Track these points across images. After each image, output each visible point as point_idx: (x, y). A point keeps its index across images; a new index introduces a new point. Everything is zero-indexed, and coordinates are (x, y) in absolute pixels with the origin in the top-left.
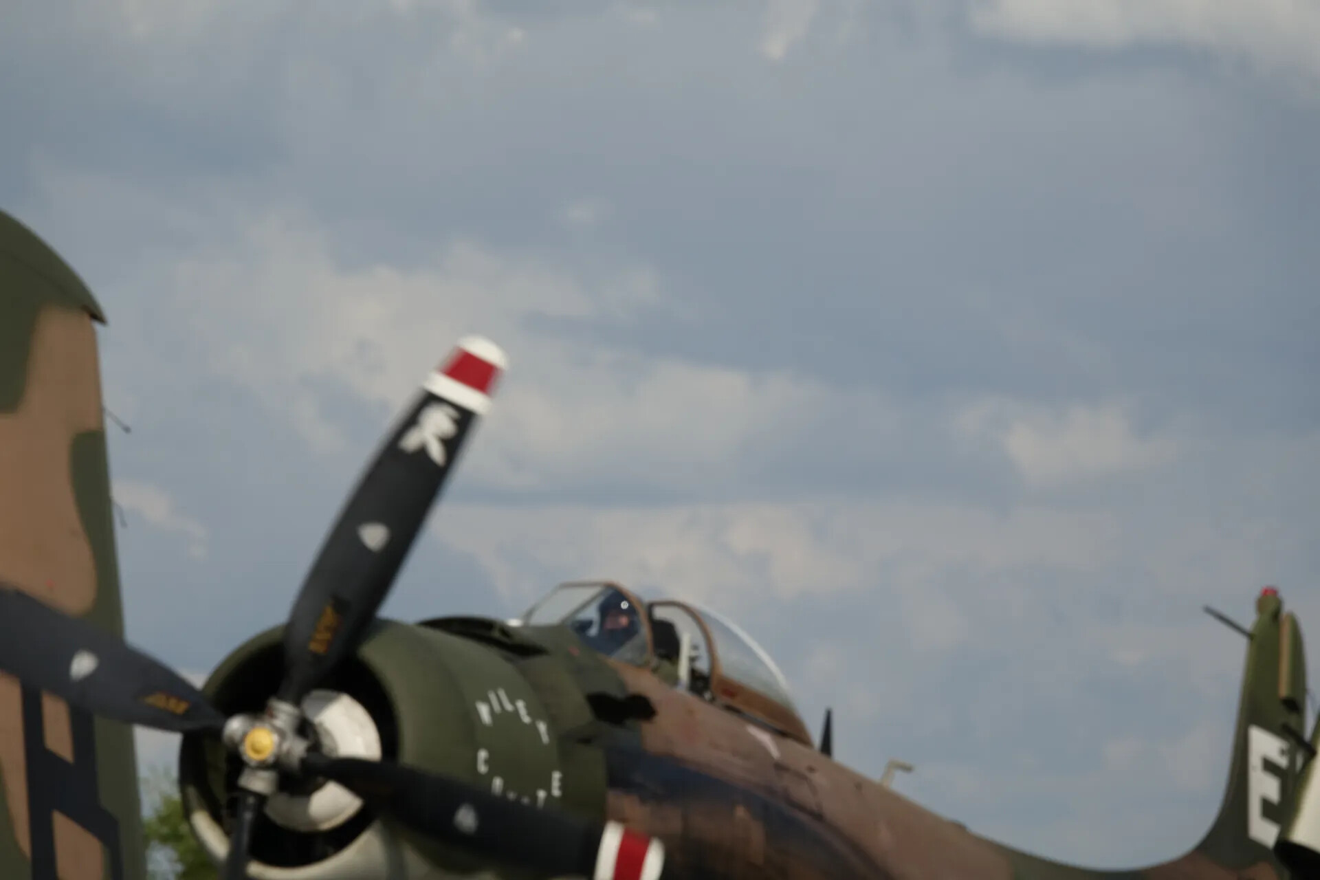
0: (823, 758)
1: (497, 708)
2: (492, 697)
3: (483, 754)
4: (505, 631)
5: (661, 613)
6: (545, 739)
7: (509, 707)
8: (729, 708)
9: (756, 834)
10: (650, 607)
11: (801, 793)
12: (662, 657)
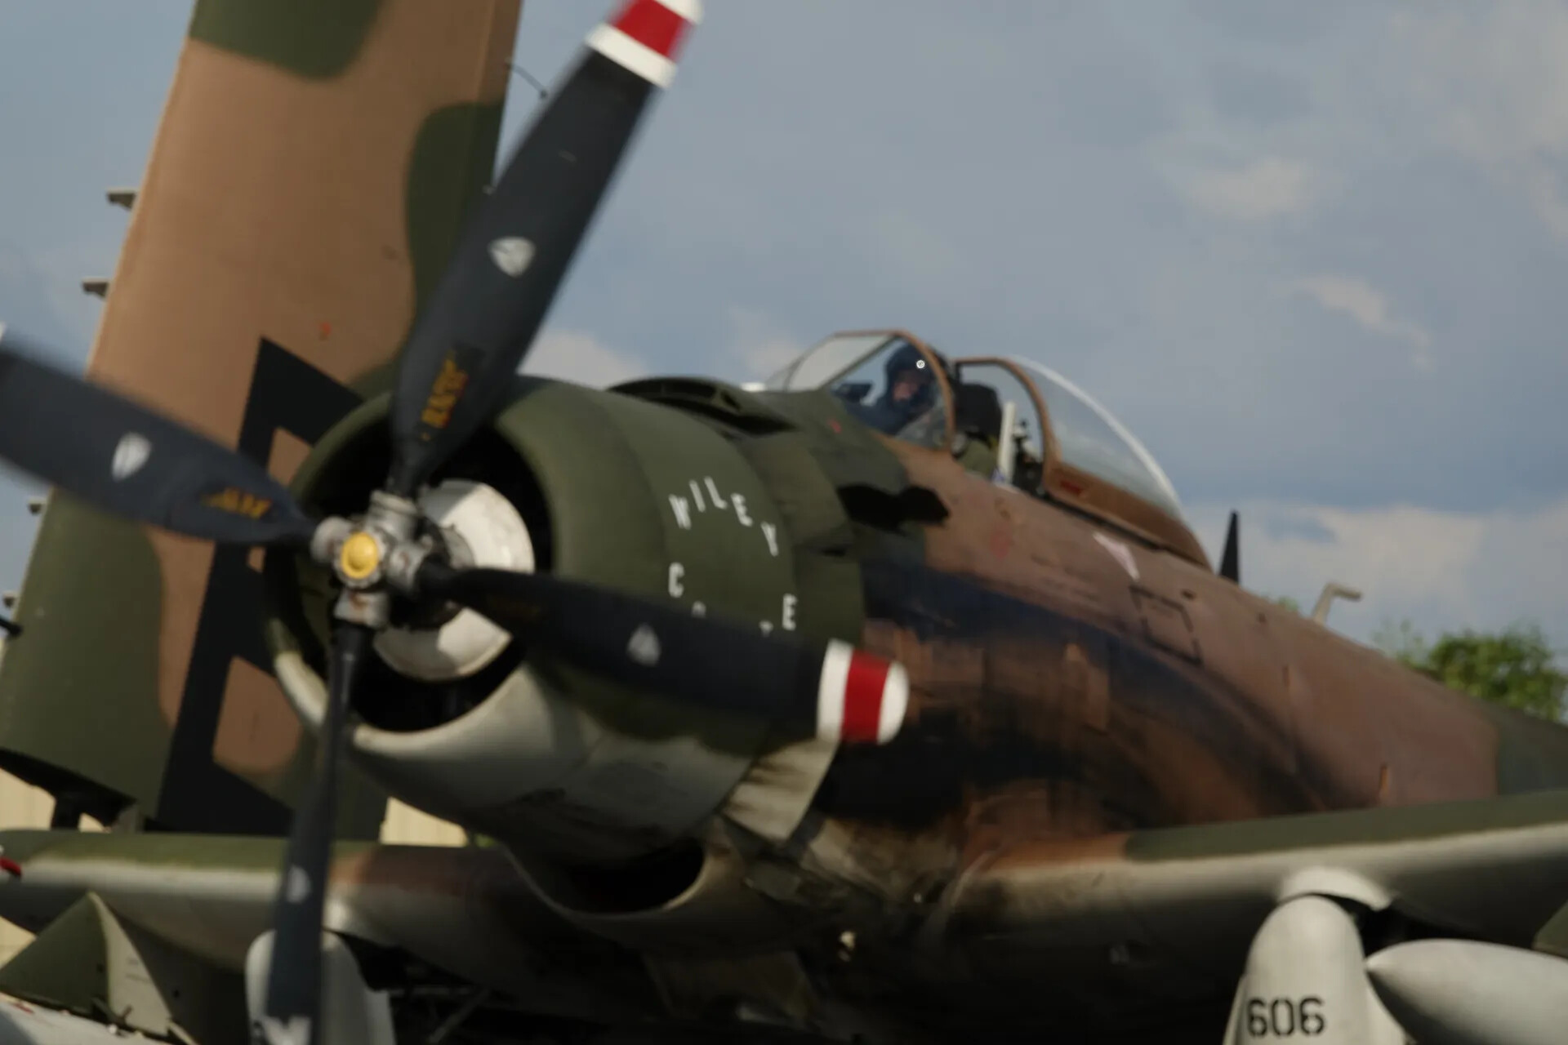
1: (701, 505)
2: (695, 489)
3: (676, 570)
6: (774, 549)
7: (720, 504)
8: (1073, 510)
9: (1097, 685)
10: (959, 365)
11: (1170, 628)
12: (971, 436)
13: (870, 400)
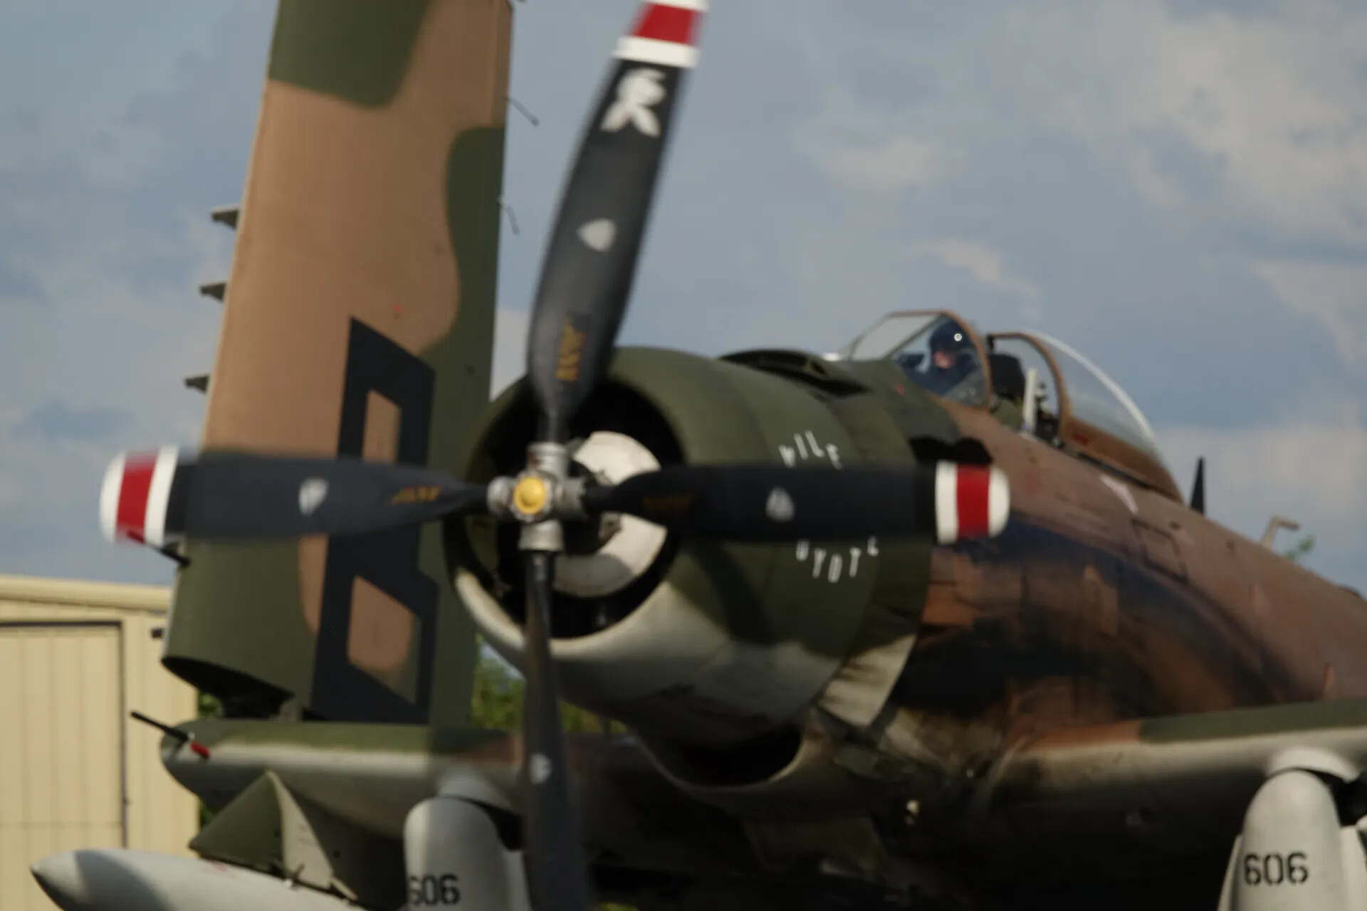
0: (1195, 514)
1: (804, 453)
2: (799, 440)
4: (819, 366)
5: (1002, 347)
7: (818, 451)
8: (1083, 457)
9: (1109, 599)
10: (991, 340)
11: (1162, 552)
12: (1003, 395)
13: (924, 366)
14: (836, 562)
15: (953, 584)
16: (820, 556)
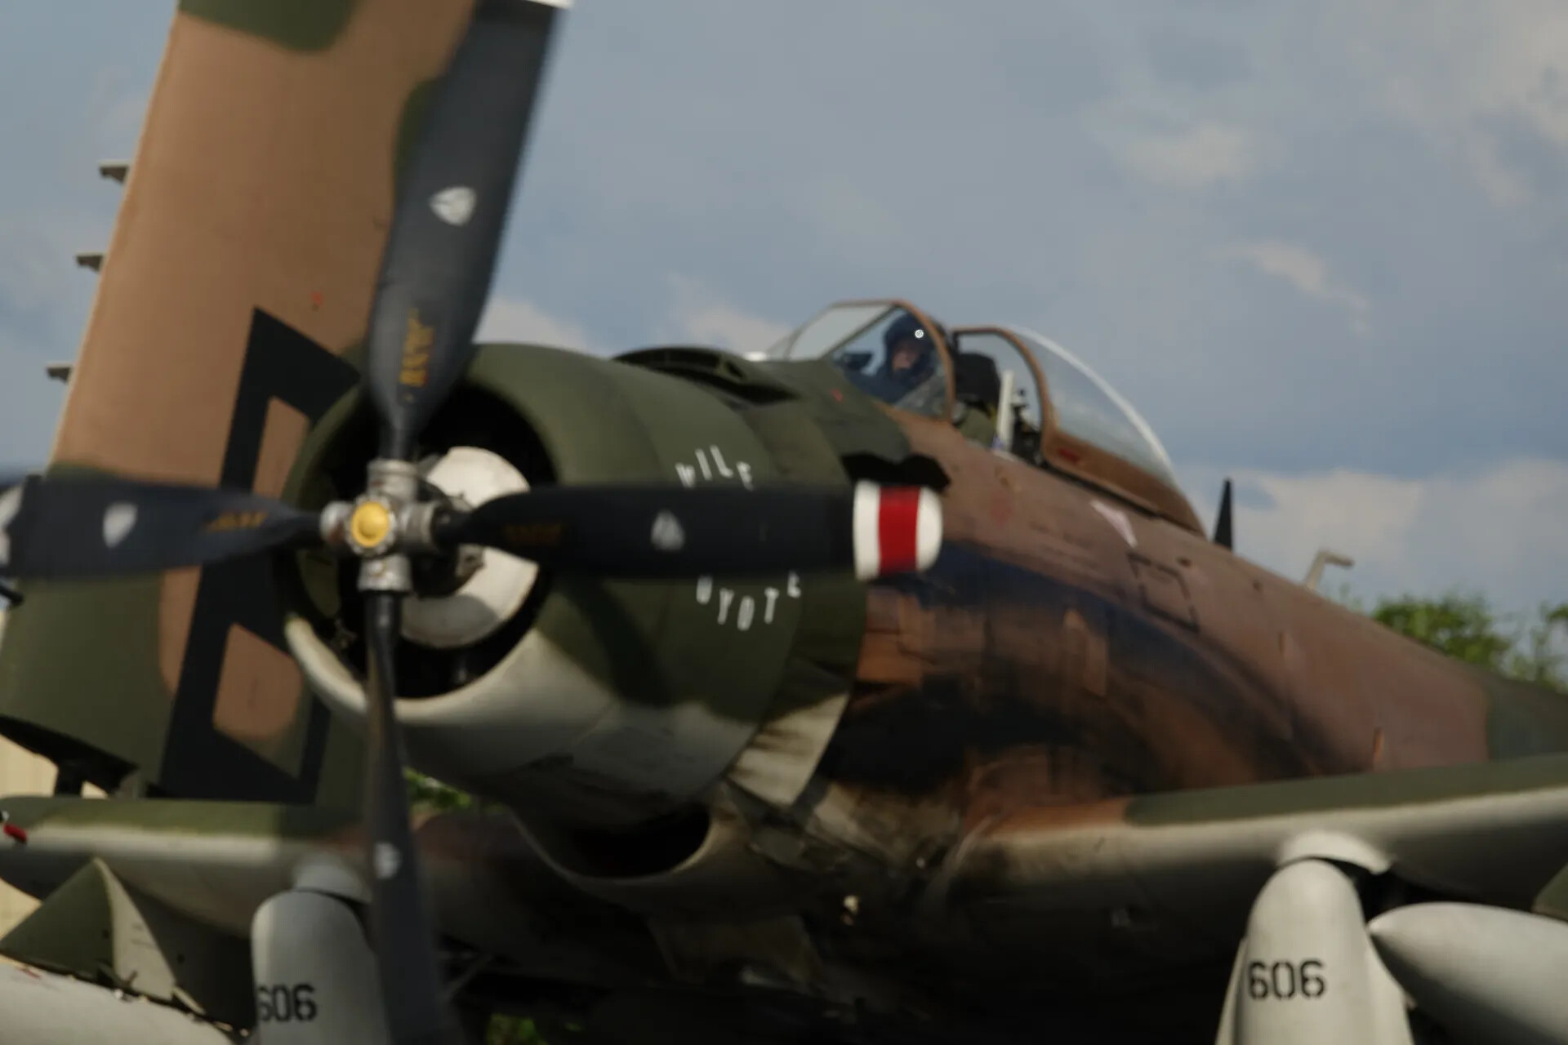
1: (707, 472)
2: (701, 457)
4: (735, 366)
5: (969, 345)
7: (726, 471)
8: (1071, 478)
9: (1097, 651)
10: (957, 334)
11: (1165, 594)
12: (970, 404)
13: (871, 369)
14: (747, 605)
15: (898, 632)
16: (726, 598)
